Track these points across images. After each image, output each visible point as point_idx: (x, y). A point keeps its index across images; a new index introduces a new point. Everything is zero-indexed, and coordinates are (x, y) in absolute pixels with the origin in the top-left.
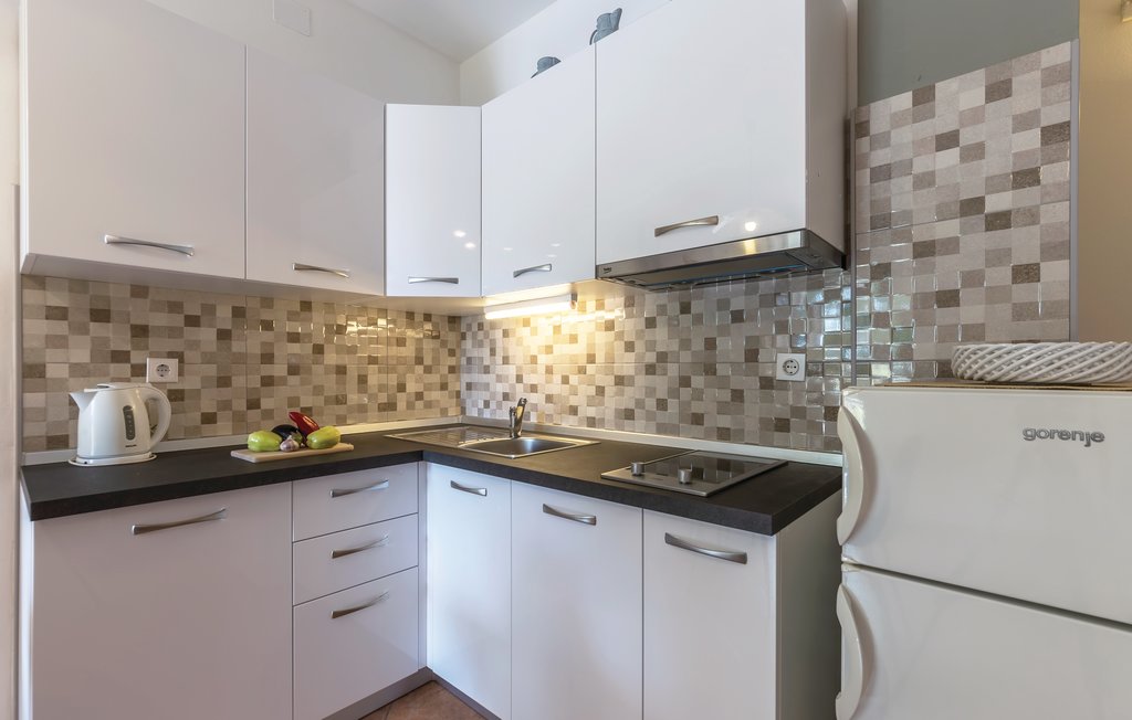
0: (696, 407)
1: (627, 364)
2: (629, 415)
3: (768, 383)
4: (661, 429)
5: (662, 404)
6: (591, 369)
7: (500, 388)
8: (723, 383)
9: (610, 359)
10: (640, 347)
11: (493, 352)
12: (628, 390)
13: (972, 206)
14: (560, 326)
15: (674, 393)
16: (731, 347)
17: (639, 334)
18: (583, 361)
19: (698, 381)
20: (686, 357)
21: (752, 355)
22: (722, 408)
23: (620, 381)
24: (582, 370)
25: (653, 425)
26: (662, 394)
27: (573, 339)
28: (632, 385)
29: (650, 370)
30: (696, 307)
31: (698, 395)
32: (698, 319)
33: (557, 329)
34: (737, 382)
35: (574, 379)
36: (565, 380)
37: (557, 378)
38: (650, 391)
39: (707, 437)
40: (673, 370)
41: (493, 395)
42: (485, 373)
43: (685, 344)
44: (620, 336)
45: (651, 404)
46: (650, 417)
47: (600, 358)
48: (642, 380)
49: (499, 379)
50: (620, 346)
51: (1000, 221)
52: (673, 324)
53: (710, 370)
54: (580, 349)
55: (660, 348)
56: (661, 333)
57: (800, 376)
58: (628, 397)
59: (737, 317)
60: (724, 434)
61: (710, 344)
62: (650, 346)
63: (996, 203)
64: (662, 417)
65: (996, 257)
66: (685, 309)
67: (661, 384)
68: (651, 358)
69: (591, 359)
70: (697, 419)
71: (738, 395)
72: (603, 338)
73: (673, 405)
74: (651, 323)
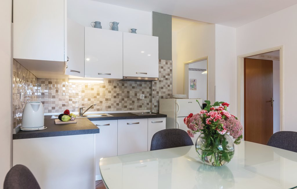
0: (125, 104)
1: (109, 96)
2: (109, 107)
3: (138, 99)
4: (118, 110)
5: (118, 104)
6: (98, 97)
7: (61, 103)
8: (131, 99)
9: (104, 95)
10: (112, 92)
11: (57, 91)
12: (109, 102)
13: (164, 77)
14: (87, 86)
15: (120, 102)
16: (132, 93)
17: (112, 89)
18: (96, 95)
19: (126, 99)
20: (123, 95)
21: (136, 95)
22: (131, 104)
23: (107, 100)
24: (95, 97)
25: (116, 109)
26: (118, 102)
27: (92, 89)
28: (110, 100)
29: (115, 97)
30: (125, 85)
31: (126, 102)
32: (126, 87)
33: (86, 86)
34: (133, 99)
35: (92, 100)
36: (89, 100)
37: (86, 99)
38: (115, 102)
39: (128, 110)
40: (120, 97)
43: (123, 92)
44: (107, 89)
45: (115, 104)
46: (115, 107)
47: (101, 94)
48: (113, 99)
49: (60, 100)
50: (107, 92)
51: (167, 79)
52: (120, 88)
53: (128, 97)
54: (95, 92)
55: (118, 93)
56: (117, 90)
57: (144, 98)
58: (109, 103)
59: (133, 87)
60: (131, 109)
61: (128, 92)
62: (115, 92)
63: (167, 77)
64: (118, 107)
65: (167, 83)
66: (123, 85)
67: (118, 100)
68: (115, 94)
69: (98, 94)
70: (126, 107)
71: (133, 102)
72: (102, 90)
73: (120, 104)
74: (115, 87)
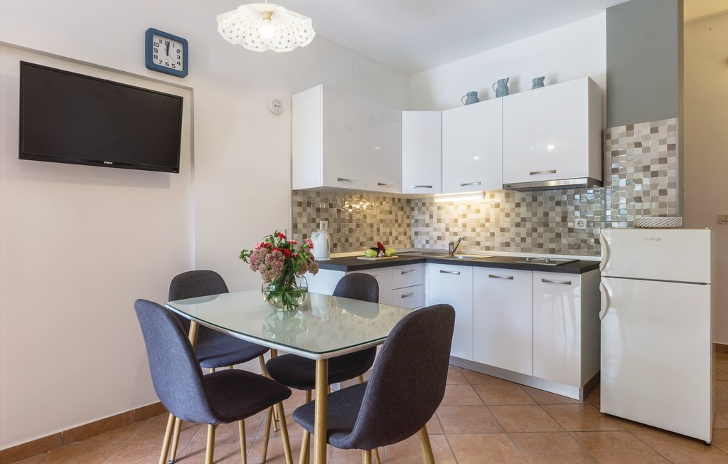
0: (540, 241)
1: (506, 223)
2: (507, 245)
3: (571, 230)
4: (523, 250)
5: (523, 240)
6: (487, 225)
7: (436, 234)
8: (552, 230)
9: (498, 221)
10: (513, 215)
11: (431, 217)
12: (507, 234)
13: (646, 168)
14: (470, 206)
15: (529, 235)
16: (555, 216)
17: (512, 210)
18: (483, 222)
19: (540, 230)
20: (535, 220)
21: (564, 219)
22: (552, 241)
23: (502, 230)
24: (483, 225)
25: (519, 248)
26: (524, 235)
27: (478, 211)
28: (509, 232)
29: (518, 225)
30: (540, 199)
31: (541, 236)
32: (540, 204)
33: (469, 207)
34: (560, 230)
35: (478, 230)
36: (473, 230)
37: (469, 229)
38: (518, 234)
39: (545, 252)
40: (529, 225)
41: (432, 238)
42: (427, 227)
43: (535, 214)
44: (502, 210)
45: (518, 240)
46: (518, 245)
47: (492, 219)
48: (514, 230)
49: (435, 230)
50: (502, 215)
51: (655, 174)
52: (529, 205)
53: (546, 225)
54: (482, 216)
55: (522, 216)
56: (523, 210)
57: (585, 227)
58: (507, 237)
59: (558, 203)
60: (552, 251)
61: (546, 214)
62: (518, 215)
63: (654, 168)
64: (523, 245)
65: (654, 186)
66: (535, 199)
67: (523, 231)
68: (518, 220)
69: (488, 220)
70: (540, 246)
71: (558, 235)
72: (493, 212)
73: (529, 240)
74: (518, 205)
